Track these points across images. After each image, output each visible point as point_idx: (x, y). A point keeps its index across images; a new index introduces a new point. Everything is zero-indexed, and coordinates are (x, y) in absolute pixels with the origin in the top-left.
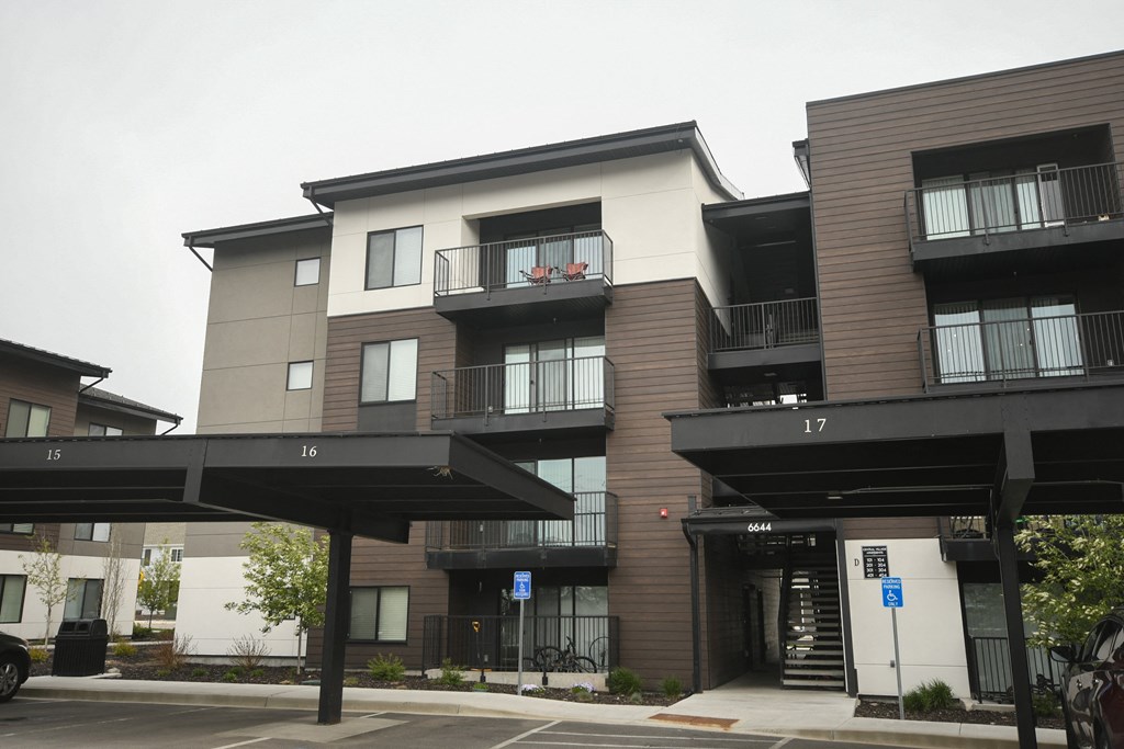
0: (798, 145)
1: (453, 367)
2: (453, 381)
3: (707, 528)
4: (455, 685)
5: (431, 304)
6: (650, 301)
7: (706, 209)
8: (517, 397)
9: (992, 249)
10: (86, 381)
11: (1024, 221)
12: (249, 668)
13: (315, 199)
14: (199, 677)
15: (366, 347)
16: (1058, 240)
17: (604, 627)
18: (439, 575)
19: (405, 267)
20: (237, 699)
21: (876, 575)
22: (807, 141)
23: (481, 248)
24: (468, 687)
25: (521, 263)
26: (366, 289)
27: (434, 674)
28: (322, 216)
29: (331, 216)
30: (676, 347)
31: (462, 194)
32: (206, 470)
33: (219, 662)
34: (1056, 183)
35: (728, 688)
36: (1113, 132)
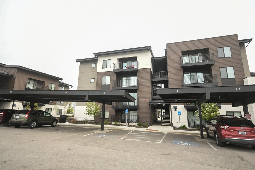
0: (165, 50)
1: (115, 80)
2: (115, 82)
3: (152, 103)
4: (116, 125)
5: (112, 71)
6: (144, 71)
7: (151, 58)
8: (124, 84)
9: (193, 65)
10: (60, 80)
11: (196, 61)
12: (86, 122)
13: (95, 55)
14: (80, 123)
15: (103, 77)
16: (202, 64)
17: (136, 117)
18: (113, 110)
19: (108, 65)
20: (87, 127)
21: (175, 110)
22: (166, 49)
23: (119, 63)
24: (118, 125)
25: (125, 65)
26: (103, 68)
27: (113, 123)
28: (96, 58)
29: (97, 58)
30: (148, 78)
31: (117, 55)
32: (89, 95)
33: (81, 121)
34: (201, 56)
35: (154, 125)
36: (210, 49)
